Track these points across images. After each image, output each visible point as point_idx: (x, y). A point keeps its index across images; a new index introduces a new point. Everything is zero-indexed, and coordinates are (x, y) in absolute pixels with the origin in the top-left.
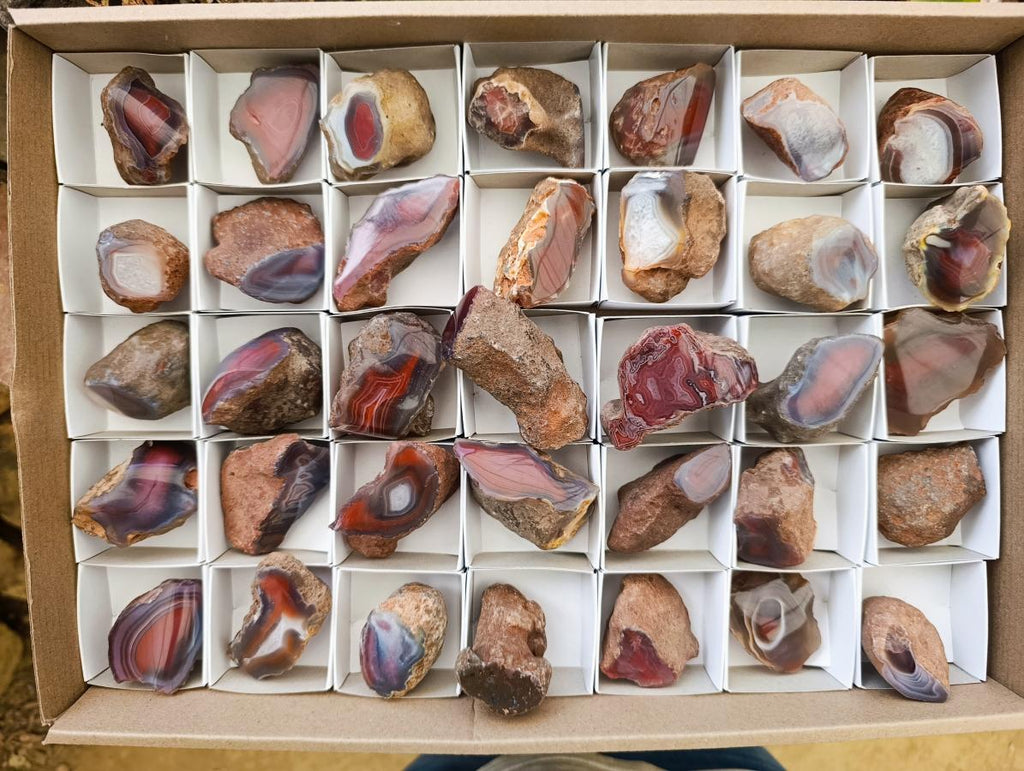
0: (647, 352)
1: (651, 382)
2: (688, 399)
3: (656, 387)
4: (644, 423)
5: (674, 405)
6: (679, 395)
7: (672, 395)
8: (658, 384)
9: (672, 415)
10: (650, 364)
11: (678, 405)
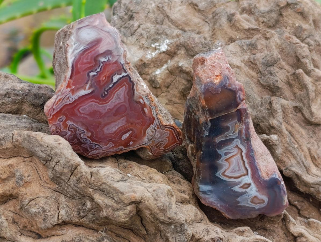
0: (78, 139)
4: (152, 126)
9: (140, 103)
11: (129, 99)
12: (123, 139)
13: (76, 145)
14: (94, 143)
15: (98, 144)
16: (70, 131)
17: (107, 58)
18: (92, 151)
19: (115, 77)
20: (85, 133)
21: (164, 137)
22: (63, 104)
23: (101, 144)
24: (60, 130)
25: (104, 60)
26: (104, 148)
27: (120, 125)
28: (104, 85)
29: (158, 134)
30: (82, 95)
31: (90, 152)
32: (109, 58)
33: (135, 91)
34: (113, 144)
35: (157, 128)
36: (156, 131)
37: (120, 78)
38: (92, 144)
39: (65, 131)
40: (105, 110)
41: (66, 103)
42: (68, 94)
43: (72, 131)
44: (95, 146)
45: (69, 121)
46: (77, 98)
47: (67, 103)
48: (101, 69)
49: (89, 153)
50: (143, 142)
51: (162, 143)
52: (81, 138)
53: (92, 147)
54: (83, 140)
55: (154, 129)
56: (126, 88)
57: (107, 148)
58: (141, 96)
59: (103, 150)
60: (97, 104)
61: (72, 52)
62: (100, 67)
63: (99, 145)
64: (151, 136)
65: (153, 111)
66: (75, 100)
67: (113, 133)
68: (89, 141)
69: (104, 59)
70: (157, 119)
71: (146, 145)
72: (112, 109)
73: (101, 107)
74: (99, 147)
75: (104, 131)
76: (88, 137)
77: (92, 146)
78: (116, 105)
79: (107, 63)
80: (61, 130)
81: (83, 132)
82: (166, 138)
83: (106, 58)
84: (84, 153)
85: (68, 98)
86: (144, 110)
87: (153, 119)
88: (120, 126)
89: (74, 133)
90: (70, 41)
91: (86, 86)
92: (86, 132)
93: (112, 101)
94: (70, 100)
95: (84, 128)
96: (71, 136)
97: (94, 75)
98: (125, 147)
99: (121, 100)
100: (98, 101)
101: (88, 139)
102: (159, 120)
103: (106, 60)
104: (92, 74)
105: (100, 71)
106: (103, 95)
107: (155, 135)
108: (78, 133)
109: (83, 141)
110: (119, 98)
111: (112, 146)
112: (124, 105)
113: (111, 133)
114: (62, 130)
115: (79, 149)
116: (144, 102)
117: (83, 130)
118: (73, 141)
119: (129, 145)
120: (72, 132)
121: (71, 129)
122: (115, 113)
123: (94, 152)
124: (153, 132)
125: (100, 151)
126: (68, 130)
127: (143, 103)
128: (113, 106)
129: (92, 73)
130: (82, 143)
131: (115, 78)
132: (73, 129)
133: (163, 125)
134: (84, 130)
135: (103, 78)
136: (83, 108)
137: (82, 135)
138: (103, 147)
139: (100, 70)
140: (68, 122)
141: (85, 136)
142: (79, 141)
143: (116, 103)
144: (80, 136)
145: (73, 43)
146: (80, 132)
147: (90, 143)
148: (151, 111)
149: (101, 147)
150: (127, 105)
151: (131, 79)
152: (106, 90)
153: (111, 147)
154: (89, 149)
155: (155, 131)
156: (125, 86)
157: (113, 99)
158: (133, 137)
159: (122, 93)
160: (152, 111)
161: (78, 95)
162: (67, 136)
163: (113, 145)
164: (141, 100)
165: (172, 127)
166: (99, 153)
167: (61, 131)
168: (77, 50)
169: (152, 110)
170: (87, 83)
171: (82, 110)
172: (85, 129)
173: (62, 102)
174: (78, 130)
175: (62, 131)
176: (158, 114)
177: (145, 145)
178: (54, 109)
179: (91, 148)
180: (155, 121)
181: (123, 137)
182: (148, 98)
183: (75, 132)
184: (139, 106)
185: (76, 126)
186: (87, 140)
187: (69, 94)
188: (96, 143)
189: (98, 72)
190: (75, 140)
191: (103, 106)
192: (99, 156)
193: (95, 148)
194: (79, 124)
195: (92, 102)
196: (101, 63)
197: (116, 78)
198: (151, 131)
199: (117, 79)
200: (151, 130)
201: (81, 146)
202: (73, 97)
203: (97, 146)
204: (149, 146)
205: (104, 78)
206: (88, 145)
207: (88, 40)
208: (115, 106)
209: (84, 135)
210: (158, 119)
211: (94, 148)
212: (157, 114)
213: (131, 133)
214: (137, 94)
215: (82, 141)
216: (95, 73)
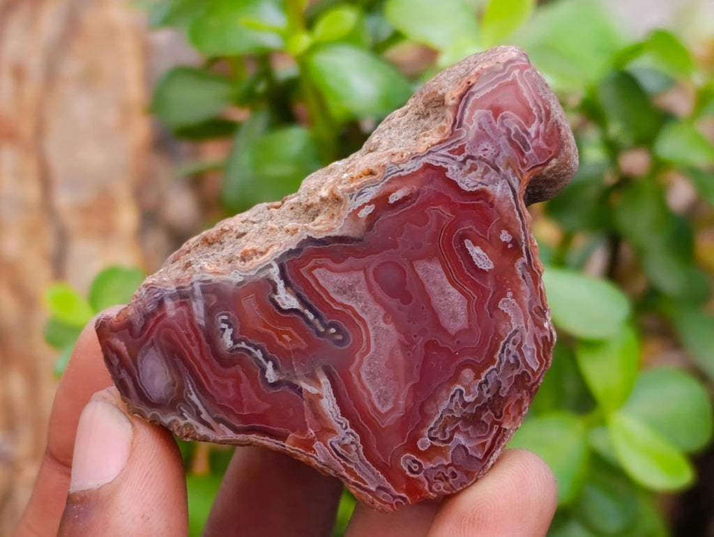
0: (482, 409)
1: (454, 317)
2: (329, 279)
3: (437, 301)
4: (453, 172)
5: (370, 251)
6: (362, 291)
7: (383, 285)
8: (435, 315)
9: (372, 217)
10: (468, 374)
11: (357, 254)
12: (491, 266)
13: (501, 413)
14: (497, 357)
15: (502, 343)
16: (451, 439)
17: (224, 326)
18: (524, 360)
19: (284, 305)
20: (463, 389)
21: (493, 128)
22: (362, 461)
23: (503, 334)
24: (447, 467)
25: (229, 338)
26: (518, 322)
27: (442, 277)
28: (307, 338)
29: (481, 148)
30: (337, 407)
31: (527, 366)
32: (224, 321)
33: (332, 234)
34: (506, 297)
35: (459, 154)
36: (472, 158)
37: (287, 284)
38: (500, 362)
39: (453, 452)
40: (387, 331)
41: (362, 453)
42: (332, 446)
43: (453, 433)
44: (509, 352)
45: (419, 443)
46: (346, 421)
47: (361, 449)
48: (256, 348)
49: (532, 370)
50: (507, 198)
51: (513, 132)
52: (477, 401)
53: (512, 361)
54: (485, 394)
55: (464, 162)
56: (320, 267)
57: (516, 315)
58: (350, 214)
59: (523, 325)
60: (366, 359)
61: (206, 428)
62: (251, 349)
63: (506, 339)
64: (486, 171)
65: (402, 170)
66: (353, 426)
67: (466, 301)
68: (490, 372)
69: (225, 336)
70: (431, 156)
71: (516, 185)
72: (385, 309)
73: (378, 344)
74: (512, 339)
75: (459, 332)
76: (477, 377)
77: (508, 361)
78: (374, 295)
79: (238, 328)
80: (446, 463)
81: (457, 397)
82: (499, 118)
83: (224, 330)
84: (529, 384)
85: (344, 446)
86: (397, 203)
87: (429, 171)
88: (445, 279)
89: (459, 423)
90: (175, 427)
91: (308, 392)
92: (458, 387)
93: (358, 311)
94: (352, 443)
95: (444, 393)
96: (470, 433)
97: (275, 367)
98: (521, 254)
99: (359, 281)
100: (357, 356)
101: (483, 379)
102: (432, 149)
103: (229, 332)
104: (271, 376)
105: (263, 352)
106: (340, 337)
107: (485, 160)
108: (461, 410)
109: (488, 392)
110: (351, 288)
111: (514, 297)
112: (375, 272)
113: (465, 307)
114: (447, 460)
115: (516, 403)
116: (369, 204)
117: (453, 396)
118: (486, 425)
119: (511, 242)
120: (457, 429)
121: (444, 435)
122: (398, 300)
123: (528, 354)
124: (473, 168)
125: (527, 335)
126: (450, 444)
127: (373, 207)
128: (378, 307)
129: (267, 376)
130: (496, 395)
131: (287, 303)
132: (447, 430)
133: (451, 135)
134: (452, 393)
135: (285, 341)
136: (380, 402)
137: (468, 399)
138: (514, 328)
139: (259, 351)
140: (423, 444)
141: (472, 390)
142: (488, 407)
143: (368, 296)
144: (469, 403)
145: (182, 423)
146: (457, 404)
147: (497, 370)
148: (400, 177)
149: (516, 331)
150: (374, 260)
151: (290, 249)
152: (322, 330)
153: (513, 301)
154: (516, 372)
155: (469, 161)
156: (314, 268)
157: (354, 306)
158: (486, 235)
159: (336, 278)
160: (402, 174)
161: (337, 417)
162: (467, 446)
163: (510, 294)
164: (364, 213)
165: (460, 102)
166: (535, 336)
167: (449, 465)
168: (199, 413)
169: (397, 174)
170: (300, 390)
171: (383, 406)
172: (449, 390)
173: (356, 466)
174: (451, 411)
175: (450, 462)
176: (412, 154)
177: (518, 191)
178: (379, 488)
179: (517, 364)
180: (437, 162)
181: (482, 267)
182: (357, 191)
183: (457, 421)
184: (382, 220)
185: (436, 418)
186: (486, 382)
187: (333, 444)
188: (499, 352)
189: (265, 357)
190: (483, 418)
191: (375, 340)
192: (546, 337)
193: (514, 351)
194: (433, 412)
195: (359, 376)
196: (239, 346)
197: (287, 300)
198: (469, 175)
199: (289, 296)
200: (464, 175)
201: (506, 399)
202: (342, 433)
203: (510, 346)
204: (522, 174)
205: (286, 337)
206: (502, 375)
207: (170, 379)
208: (377, 300)
209: (469, 393)
210: (430, 152)
211: (515, 357)
212: (413, 159)
213: (470, 242)
214: (341, 229)
215: (489, 396)
216: (270, 365)
